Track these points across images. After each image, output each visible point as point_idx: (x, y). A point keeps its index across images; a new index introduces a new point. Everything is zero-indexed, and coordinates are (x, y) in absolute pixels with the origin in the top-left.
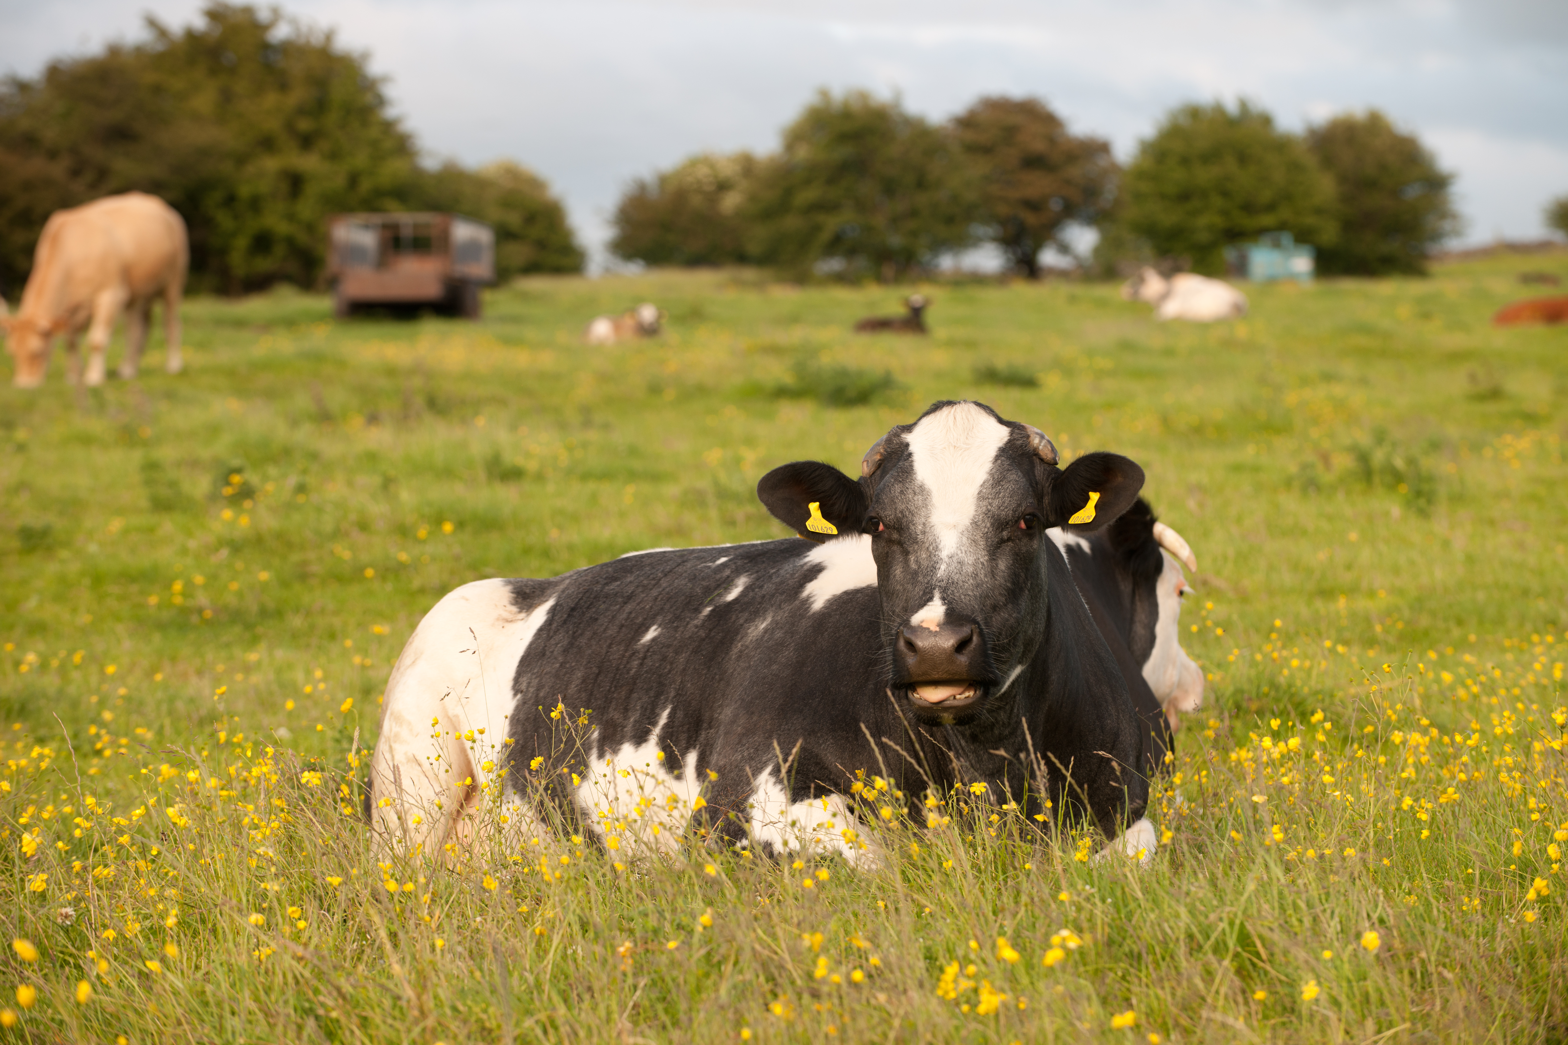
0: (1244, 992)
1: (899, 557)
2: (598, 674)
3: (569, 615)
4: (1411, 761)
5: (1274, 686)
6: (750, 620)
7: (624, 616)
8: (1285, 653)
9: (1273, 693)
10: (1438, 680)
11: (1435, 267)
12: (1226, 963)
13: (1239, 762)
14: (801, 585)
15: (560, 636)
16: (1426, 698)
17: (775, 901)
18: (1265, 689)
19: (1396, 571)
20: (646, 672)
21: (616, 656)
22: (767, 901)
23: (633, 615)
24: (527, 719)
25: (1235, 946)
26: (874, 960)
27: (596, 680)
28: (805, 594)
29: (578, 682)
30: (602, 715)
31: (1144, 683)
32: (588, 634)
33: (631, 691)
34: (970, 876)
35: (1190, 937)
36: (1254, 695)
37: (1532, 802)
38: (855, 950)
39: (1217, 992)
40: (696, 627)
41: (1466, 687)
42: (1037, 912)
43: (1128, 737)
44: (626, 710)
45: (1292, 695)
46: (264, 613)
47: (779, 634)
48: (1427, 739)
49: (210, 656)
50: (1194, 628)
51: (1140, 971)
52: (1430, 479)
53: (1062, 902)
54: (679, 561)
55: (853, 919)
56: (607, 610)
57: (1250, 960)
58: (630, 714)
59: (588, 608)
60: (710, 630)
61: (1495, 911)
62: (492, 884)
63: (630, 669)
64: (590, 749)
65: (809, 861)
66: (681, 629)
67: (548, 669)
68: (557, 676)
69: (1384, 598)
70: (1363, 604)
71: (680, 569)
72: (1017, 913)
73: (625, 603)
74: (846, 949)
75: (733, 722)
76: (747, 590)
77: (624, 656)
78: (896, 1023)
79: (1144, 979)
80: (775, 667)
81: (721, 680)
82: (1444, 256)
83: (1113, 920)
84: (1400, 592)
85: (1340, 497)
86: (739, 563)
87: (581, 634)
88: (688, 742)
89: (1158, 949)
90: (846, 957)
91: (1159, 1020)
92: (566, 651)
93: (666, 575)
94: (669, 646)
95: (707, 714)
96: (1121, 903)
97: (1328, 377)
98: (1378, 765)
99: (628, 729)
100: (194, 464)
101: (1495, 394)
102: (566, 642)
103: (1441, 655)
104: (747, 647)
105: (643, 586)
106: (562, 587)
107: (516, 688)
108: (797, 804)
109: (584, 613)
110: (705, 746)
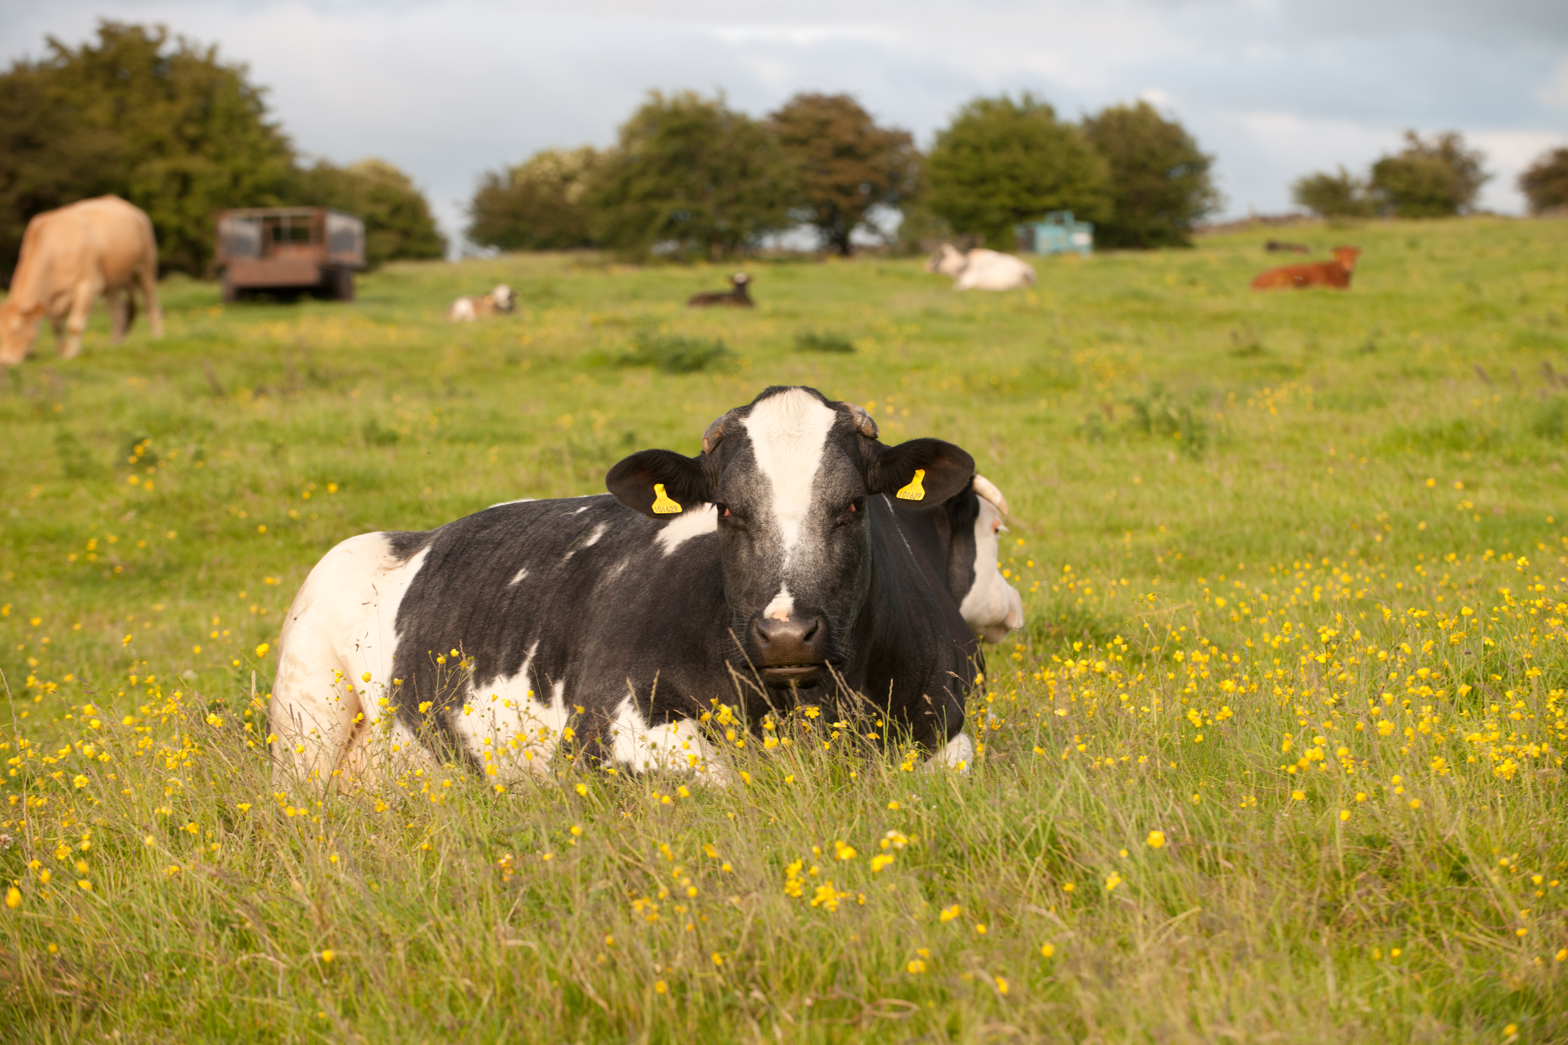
0: (1054, 884)
1: (745, 542)
2: (473, 612)
3: (444, 561)
4: (1193, 676)
5: (1071, 613)
6: (609, 563)
7: (495, 560)
8: (1078, 583)
9: (1070, 620)
10: (1214, 605)
11: (1197, 239)
12: (1039, 860)
13: (1043, 681)
14: (654, 533)
15: (437, 580)
16: (1204, 619)
17: (637, 815)
18: (1063, 616)
19: (1175, 509)
20: (516, 610)
21: (488, 597)
22: (631, 815)
23: (503, 560)
24: (409, 655)
25: (1047, 844)
26: (728, 866)
27: (470, 618)
28: (658, 540)
29: (454, 620)
30: (478, 649)
32: (462, 577)
33: (503, 628)
34: (810, 790)
35: (1007, 838)
36: (1053, 622)
37: (1300, 710)
39: (1031, 886)
40: (560, 569)
41: (1238, 609)
44: (498, 645)
45: (1087, 621)
46: (169, 568)
47: (635, 577)
48: (1207, 656)
49: (122, 608)
51: (963, 869)
52: (1202, 427)
53: (891, 811)
54: (543, 510)
56: (479, 555)
57: (1060, 856)
58: (502, 648)
59: (461, 554)
60: (573, 573)
62: (382, 806)
63: (501, 608)
64: (467, 680)
65: (667, 779)
66: (547, 572)
67: (427, 610)
68: (435, 615)
69: (1164, 533)
71: (544, 518)
72: (853, 820)
73: (496, 549)
75: (595, 655)
76: (606, 535)
77: (495, 596)
78: (749, 920)
79: (967, 876)
80: (632, 606)
81: (584, 617)
82: (1205, 230)
83: (938, 824)
84: (1178, 527)
85: (1123, 444)
86: (598, 512)
87: (456, 577)
88: (555, 674)
89: (978, 851)
91: (981, 911)
92: (442, 593)
93: (531, 524)
94: (535, 587)
95: (572, 648)
96: (945, 810)
97: (1108, 339)
98: (1164, 679)
99: (501, 662)
100: (102, 436)
101: (1255, 350)
102: (442, 585)
103: (1215, 583)
104: (607, 587)
105: (511, 534)
106: (436, 536)
107: (398, 628)
108: (654, 728)
109: (457, 559)
110: (571, 676)
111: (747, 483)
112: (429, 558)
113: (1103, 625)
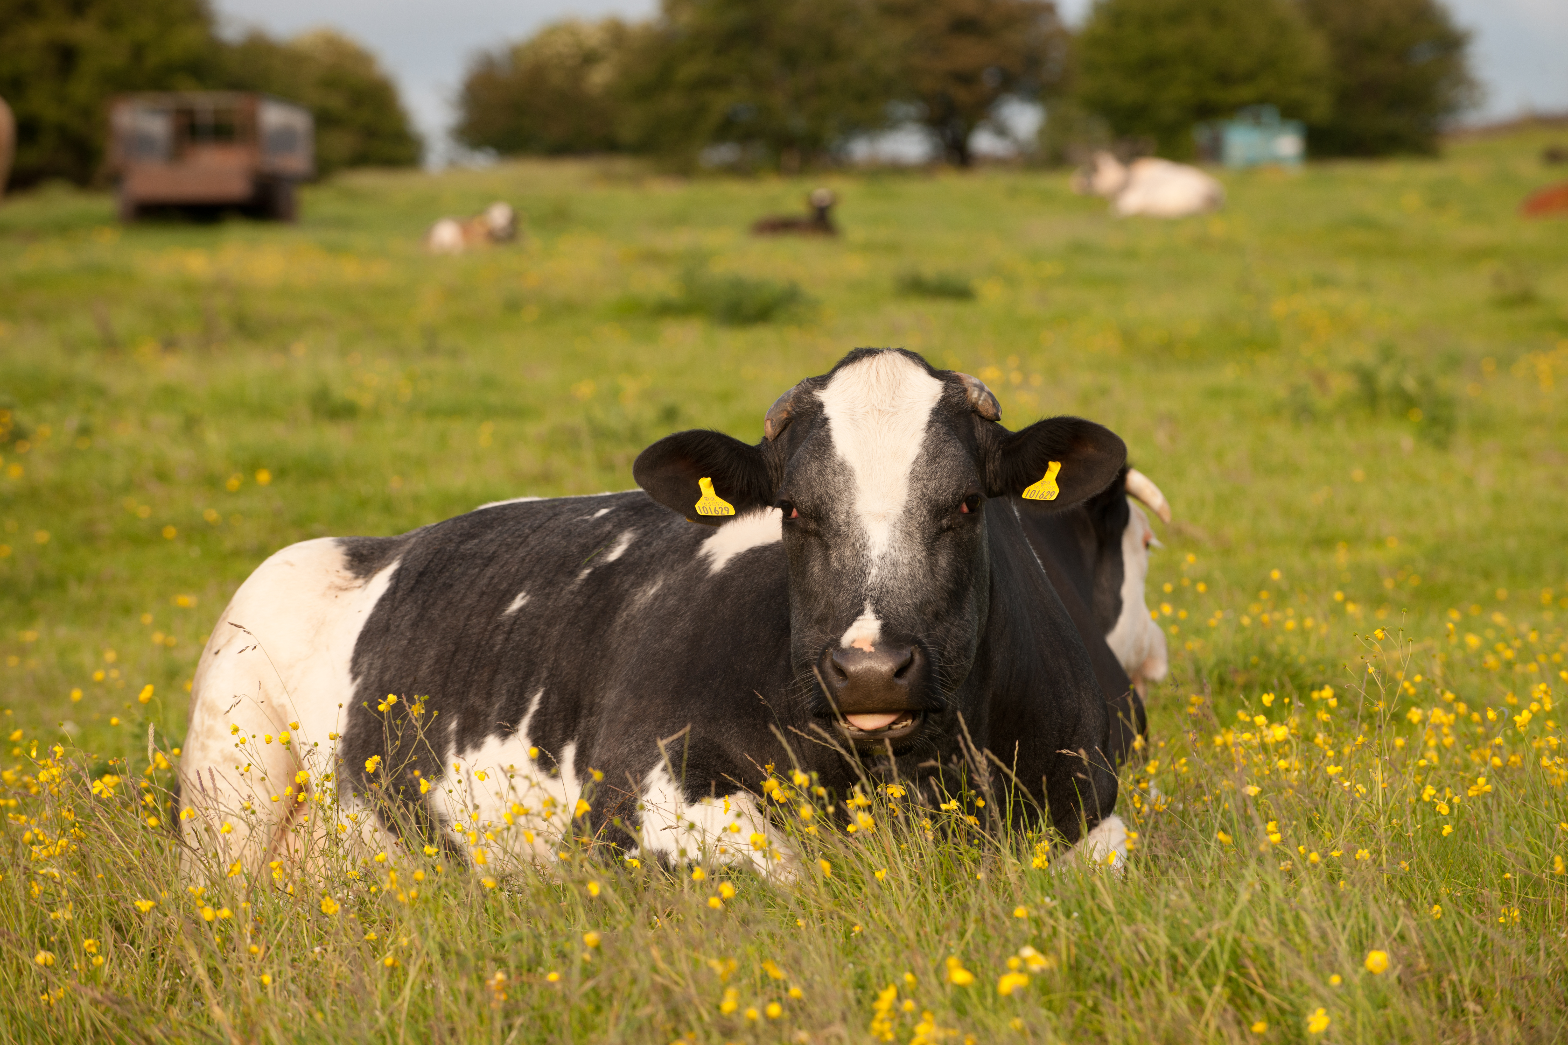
0: (1239, 1023)
1: (817, 552)
2: (456, 651)
3: (418, 581)
4: (1432, 743)
5: (1265, 655)
6: (637, 584)
7: (485, 581)
8: (1277, 616)
9: (1263, 664)
10: (1462, 645)
12: (1218, 989)
13: (1225, 746)
14: (698, 542)
15: (407, 606)
16: (1449, 666)
17: (675, 921)
18: (1254, 659)
19: (1409, 514)
20: (513, 648)
21: (476, 630)
22: (666, 922)
23: (496, 580)
25: (1228, 968)
26: (795, 991)
27: (452, 660)
28: (703, 552)
29: (431, 662)
30: (461, 701)
31: (1109, 654)
32: (441, 603)
33: (495, 672)
34: (908, 889)
35: (1174, 958)
36: (1240, 666)
38: (771, 979)
39: (1207, 1025)
40: (572, 593)
41: (1495, 652)
42: (990, 931)
43: (1091, 718)
44: (489, 695)
45: (1286, 667)
47: (671, 602)
48: (1452, 717)
50: (1168, 588)
51: (1114, 999)
52: (1449, 402)
53: (1018, 919)
54: (550, 513)
55: (768, 941)
56: (463, 574)
57: (1246, 984)
58: (494, 699)
59: (440, 572)
60: (589, 597)
61: (1540, 922)
62: (331, 906)
63: (494, 646)
64: (447, 742)
65: (713, 873)
66: (554, 596)
67: (394, 647)
68: (404, 655)
69: (1394, 548)
70: (1369, 555)
71: (551, 524)
72: (966, 931)
73: (486, 566)
74: (762, 978)
75: (618, 708)
76: (633, 547)
77: (485, 630)
79: (1120, 1011)
80: (667, 641)
81: (603, 657)
83: (1081, 938)
84: (1414, 540)
85: (1339, 426)
86: (623, 515)
87: (433, 604)
88: (565, 733)
89: (1135, 974)
90: (762, 987)
92: (414, 625)
93: (534, 531)
94: (539, 617)
95: (587, 699)
96: (1090, 918)
97: (1323, 282)
98: (1392, 748)
101: (1525, 298)
102: (414, 614)
103: (1466, 616)
104: (634, 617)
105: (508, 545)
106: (407, 547)
107: (355, 670)
108: (697, 806)
109: (435, 579)
110: (586, 737)
111: (820, 473)
112: (397, 577)
113: (1309, 671)
